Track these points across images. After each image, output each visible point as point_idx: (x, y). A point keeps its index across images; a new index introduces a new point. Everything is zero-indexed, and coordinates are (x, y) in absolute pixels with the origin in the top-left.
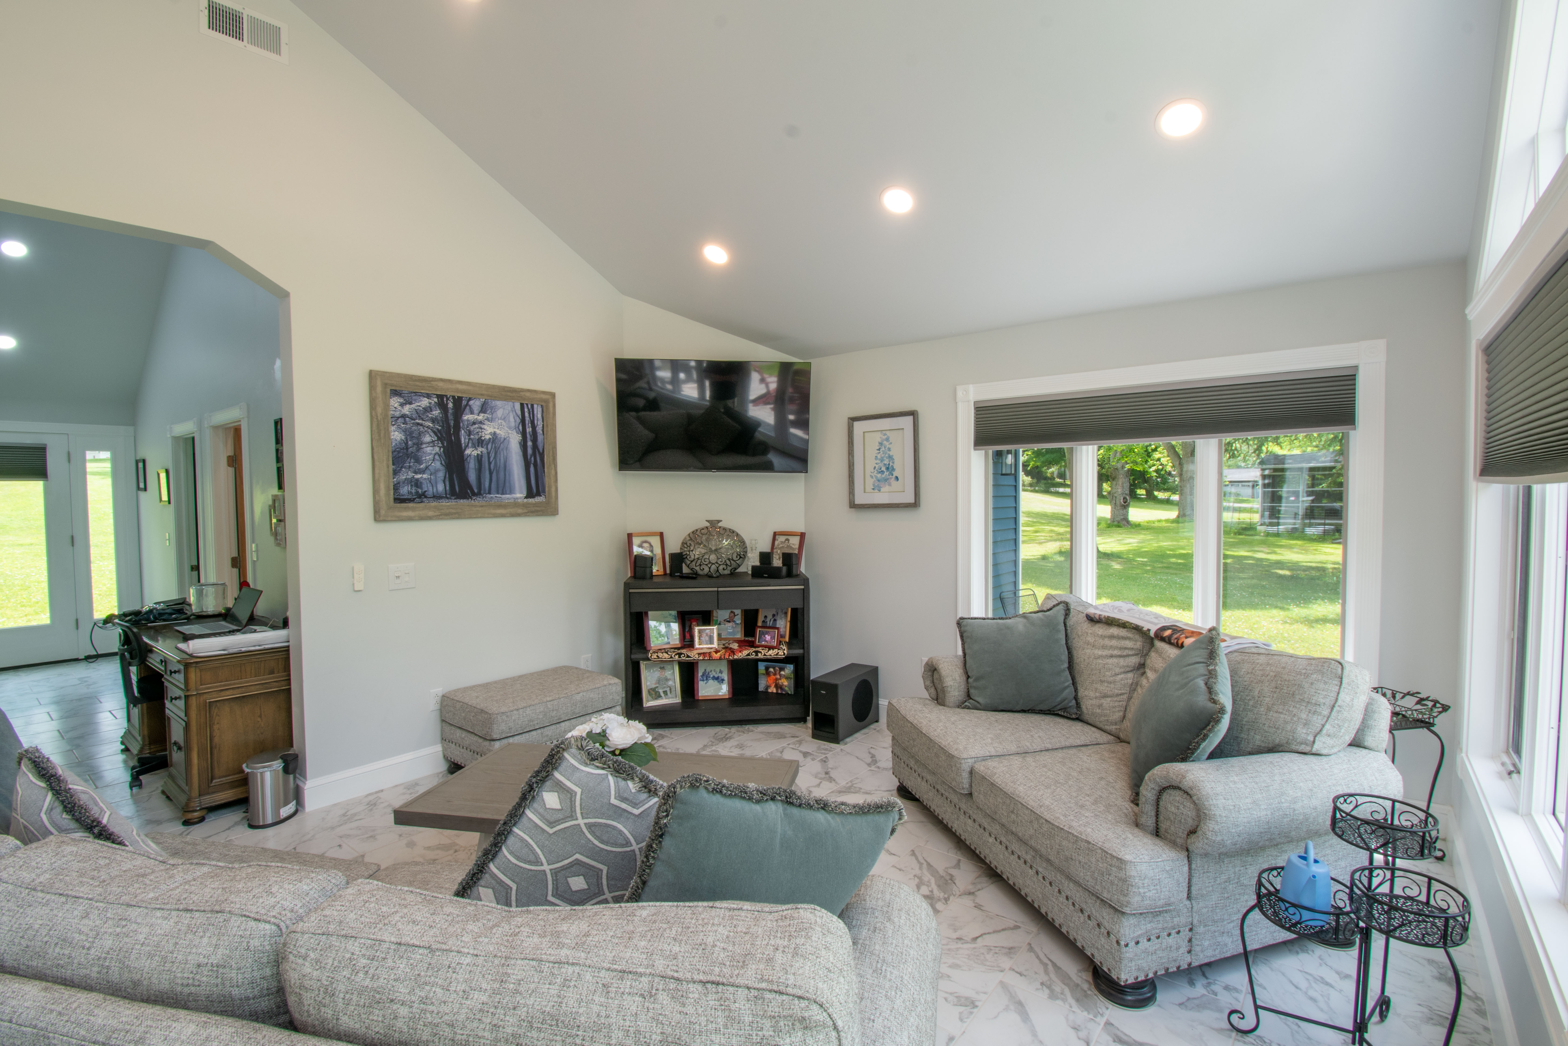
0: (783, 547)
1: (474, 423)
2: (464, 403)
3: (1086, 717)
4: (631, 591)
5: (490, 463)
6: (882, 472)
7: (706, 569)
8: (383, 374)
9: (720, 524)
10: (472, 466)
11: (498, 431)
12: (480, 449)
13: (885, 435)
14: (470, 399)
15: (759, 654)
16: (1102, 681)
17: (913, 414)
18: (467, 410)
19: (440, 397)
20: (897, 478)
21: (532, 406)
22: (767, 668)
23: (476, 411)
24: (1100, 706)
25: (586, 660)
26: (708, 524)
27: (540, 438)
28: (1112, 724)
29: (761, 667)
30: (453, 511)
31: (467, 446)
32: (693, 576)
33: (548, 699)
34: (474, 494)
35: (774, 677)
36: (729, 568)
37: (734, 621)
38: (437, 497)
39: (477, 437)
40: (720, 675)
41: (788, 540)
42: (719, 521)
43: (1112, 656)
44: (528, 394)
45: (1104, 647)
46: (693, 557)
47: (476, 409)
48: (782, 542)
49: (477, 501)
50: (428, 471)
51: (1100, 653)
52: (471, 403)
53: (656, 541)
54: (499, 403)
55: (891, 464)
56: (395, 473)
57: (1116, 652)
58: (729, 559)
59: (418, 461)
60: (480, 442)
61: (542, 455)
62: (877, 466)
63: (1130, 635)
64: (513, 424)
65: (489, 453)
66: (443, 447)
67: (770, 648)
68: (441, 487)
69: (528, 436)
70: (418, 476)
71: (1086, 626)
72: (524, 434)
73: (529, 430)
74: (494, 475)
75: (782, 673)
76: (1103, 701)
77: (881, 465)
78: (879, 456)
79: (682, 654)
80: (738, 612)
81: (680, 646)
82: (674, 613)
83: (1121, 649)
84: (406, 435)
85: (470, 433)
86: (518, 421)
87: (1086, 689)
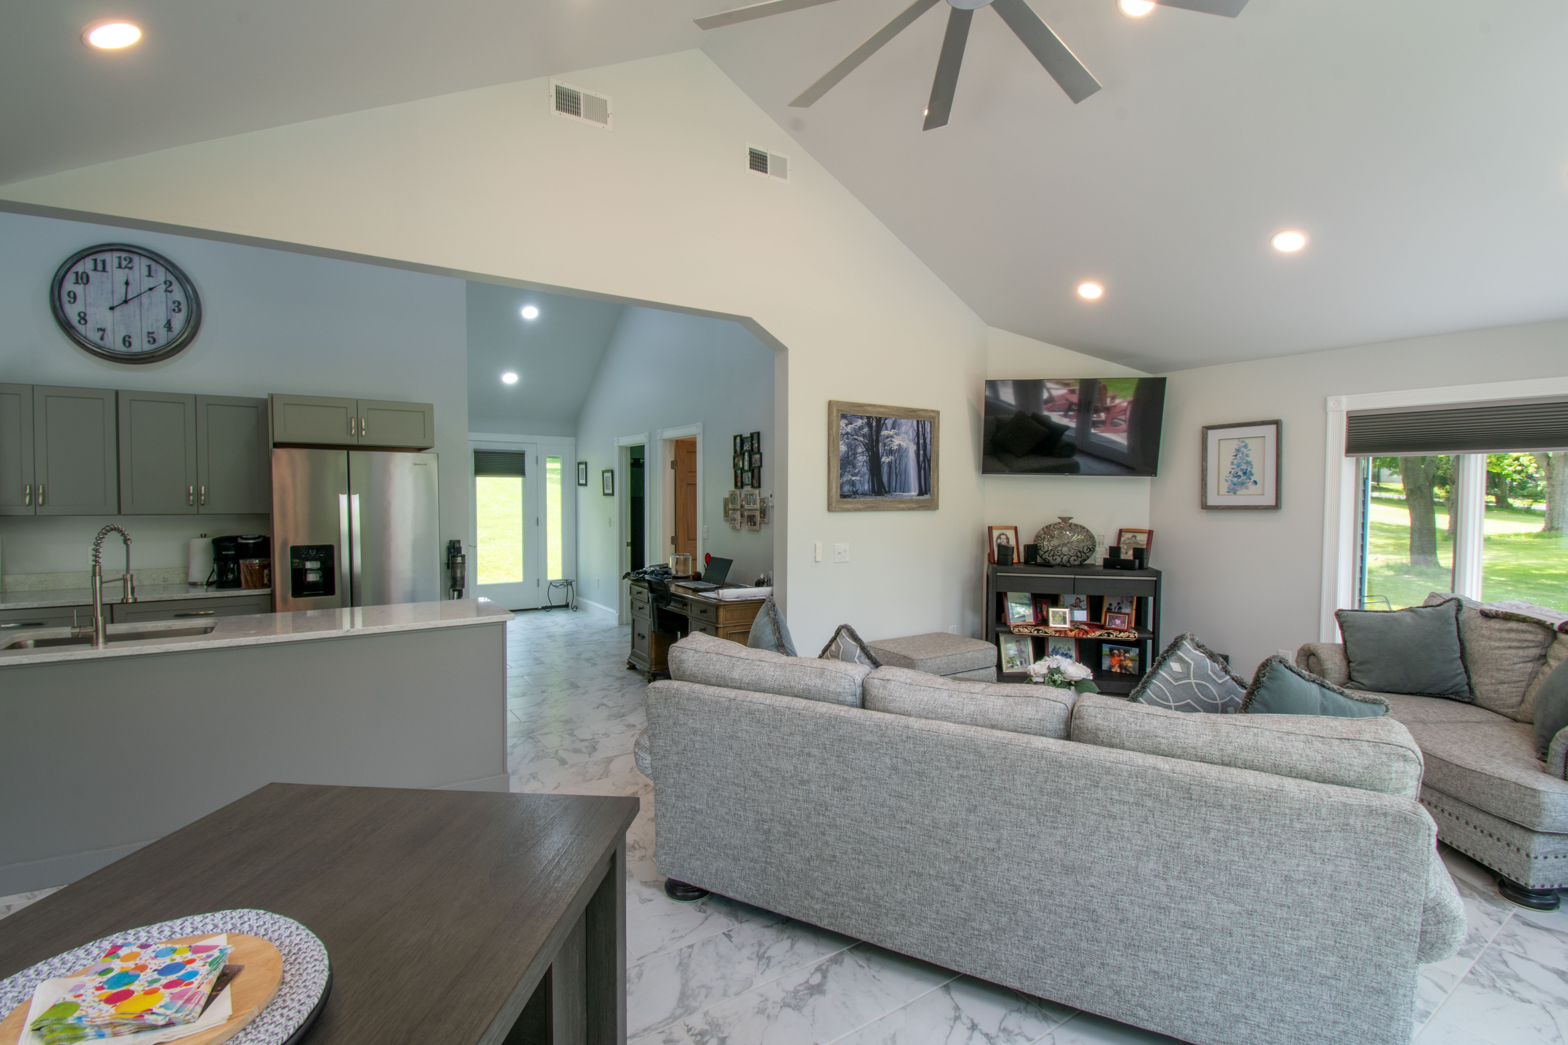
0: (1129, 543)
1: (888, 437)
2: (882, 422)
3: (1480, 701)
4: (998, 574)
5: (896, 468)
6: (1239, 477)
7: (1059, 560)
8: (838, 403)
9: (1071, 521)
10: (885, 470)
11: (902, 443)
12: (891, 457)
13: (1243, 442)
14: (886, 419)
15: (1111, 636)
16: (1498, 670)
17: (1277, 423)
18: (884, 427)
19: (868, 418)
20: (1255, 482)
21: (924, 422)
22: (1111, 650)
23: (889, 428)
24: (1496, 691)
25: (952, 628)
26: (1060, 521)
27: (928, 447)
28: (1508, 707)
29: (1106, 648)
30: (874, 505)
31: (883, 455)
32: (1046, 565)
33: (950, 654)
34: (886, 492)
35: (1119, 658)
36: (1080, 559)
37: (1080, 607)
38: (864, 494)
39: (889, 448)
40: (1068, 652)
41: (1135, 537)
42: (1072, 518)
43: (1510, 647)
44: (922, 413)
45: (1501, 639)
46: (1046, 549)
47: (889, 426)
48: (1128, 539)
49: (887, 498)
50: (859, 475)
51: (1497, 644)
52: (887, 421)
53: (1011, 534)
54: (903, 421)
55: (1249, 469)
56: (842, 475)
57: (1514, 644)
58: (1080, 552)
59: (854, 467)
60: (891, 452)
61: (929, 461)
62: (1233, 471)
63: (1530, 629)
64: (911, 437)
65: (896, 460)
66: (869, 456)
67: (1121, 631)
68: (866, 487)
69: (921, 446)
70: (854, 478)
71: (1480, 621)
72: (918, 444)
73: (921, 441)
74: (899, 477)
75: (1127, 655)
76: (1499, 687)
77: (1238, 470)
78: (1235, 462)
79: (1039, 630)
80: (1083, 598)
81: (1034, 624)
82: (1028, 595)
83: (1520, 641)
84: (848, 448)
85: (885, 445)
86: (915, 434)
87: (1480, 676)
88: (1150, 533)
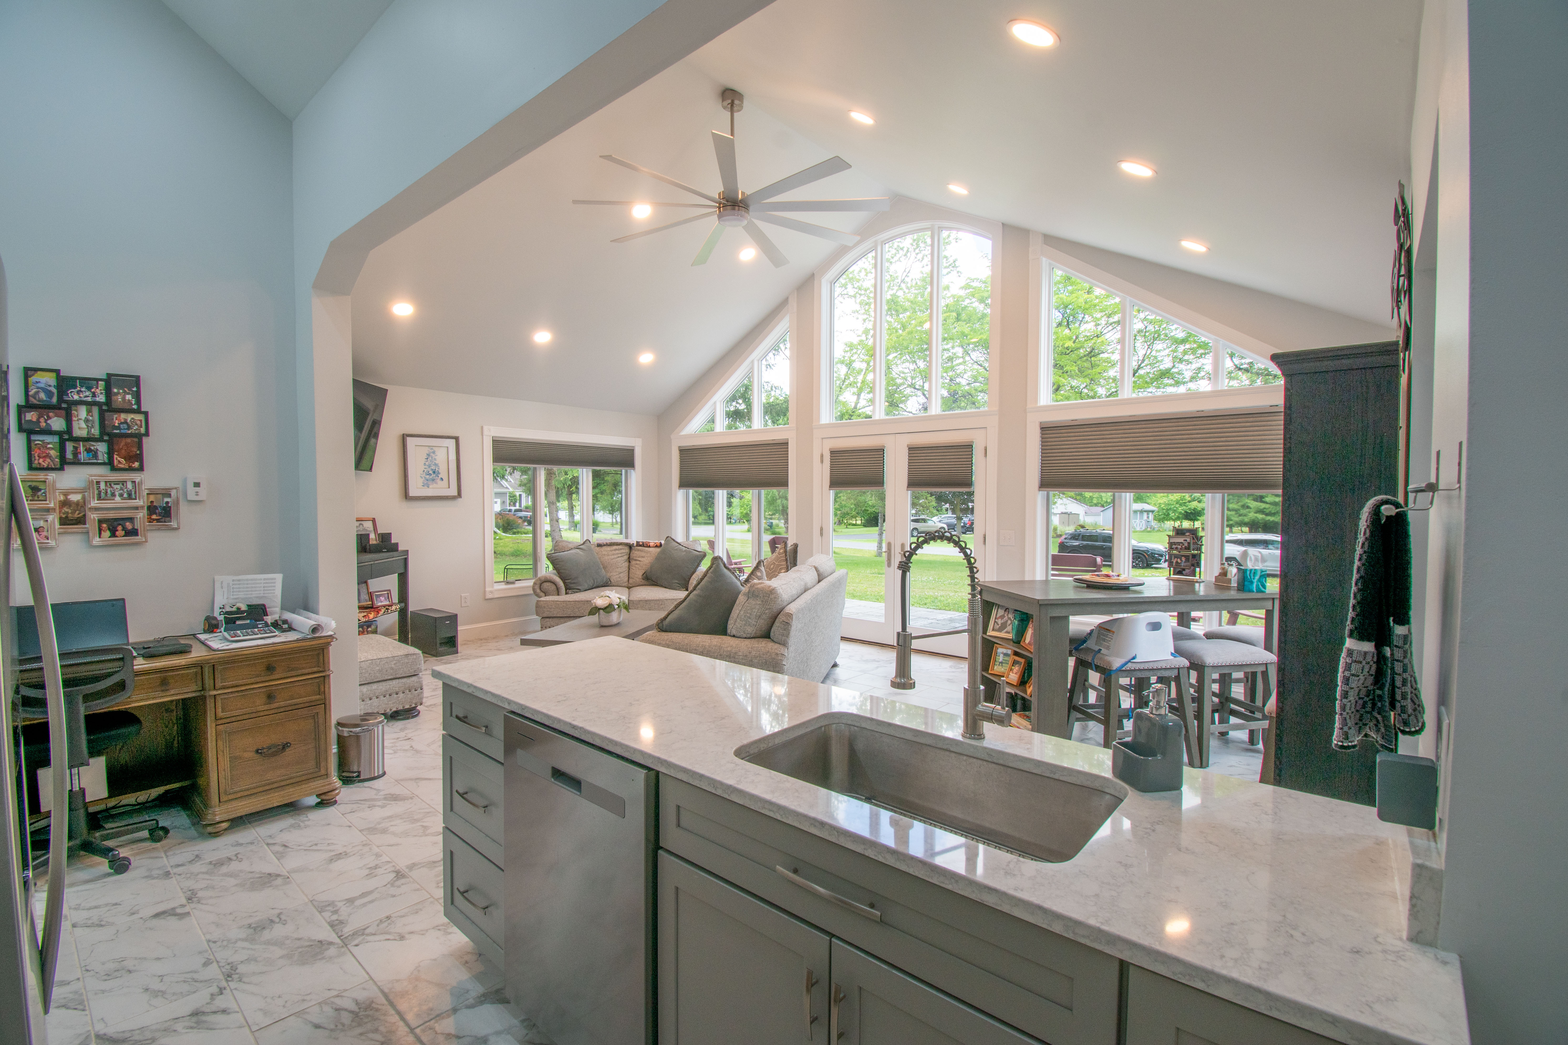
0: (361, 530)
6: (430, 474)
13: (432, 449)
16: (615, 569)
17: (456, 438)
20: (442, 479)
28: (625, 583)
41: (363, 525)
43: (616, 557)
45: (614, 554)
51: (613, 557)
55: (437, 469)
57: (618, 555)
62: (426, 470)
63: (622, 547)
71: (599, 548)
75: (370, 629)
76: (620, 575)
77: (429, 470)
78: (427, 463)
83: (620, 553)
87: (611, 572)
88: (374, 520)
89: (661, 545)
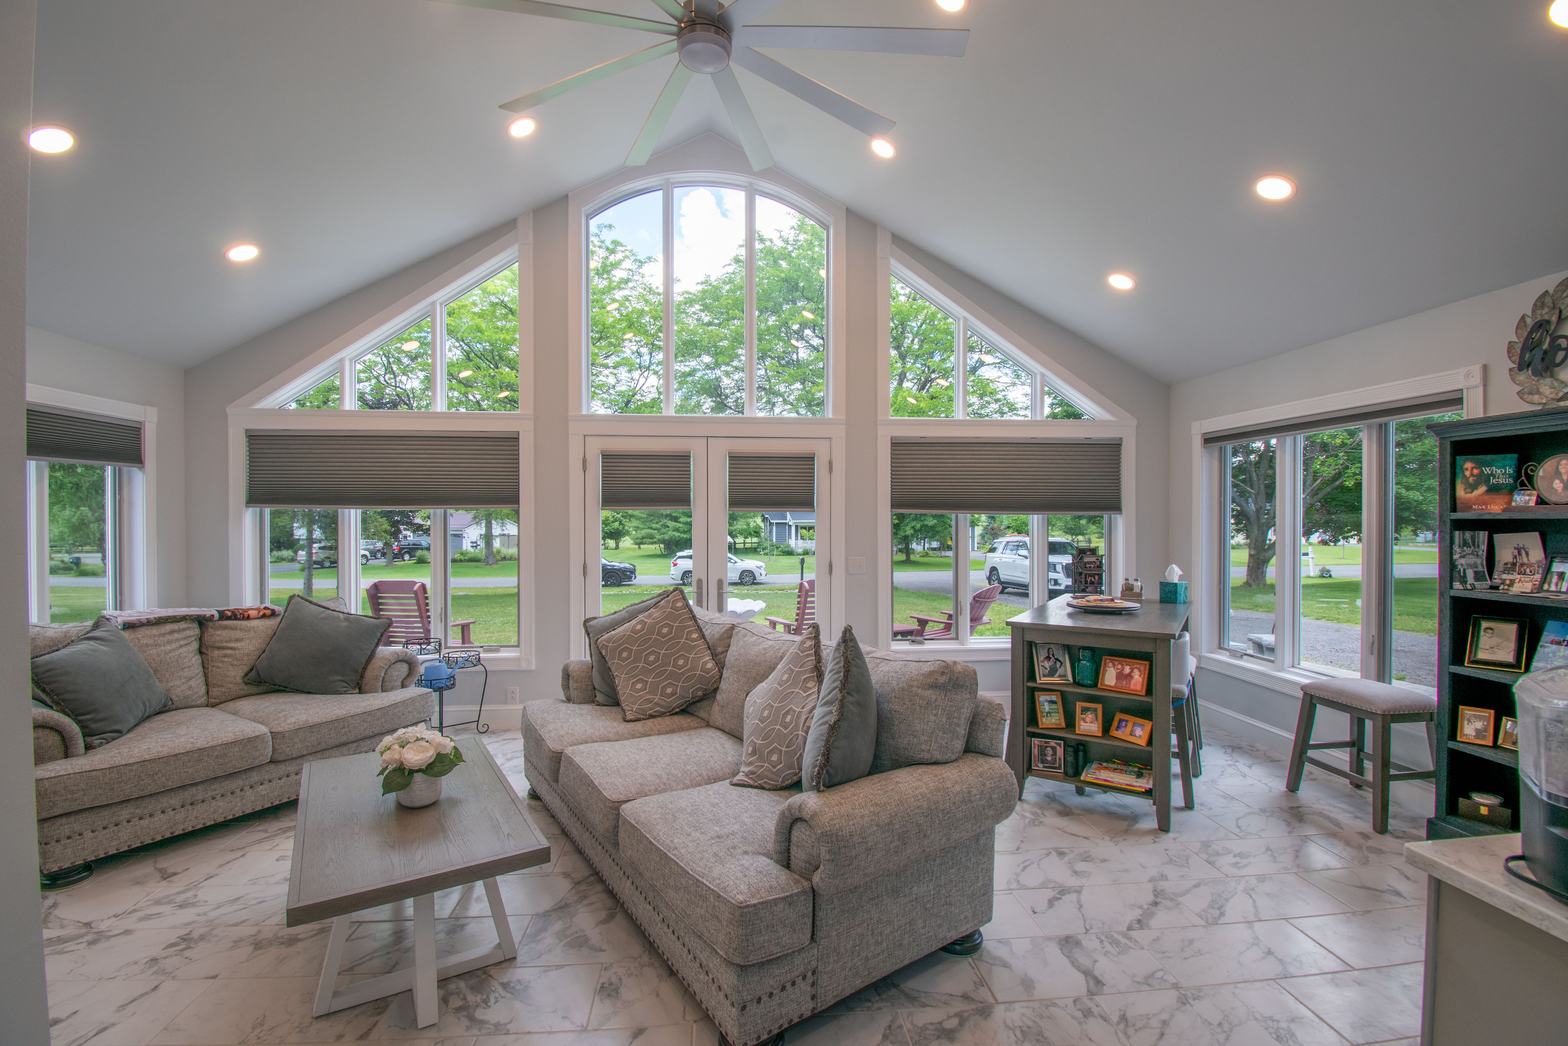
45: (169, 642)
51: (169, 648)
63: (184, 626)
87: (168, 681)
89: (274, 614)
